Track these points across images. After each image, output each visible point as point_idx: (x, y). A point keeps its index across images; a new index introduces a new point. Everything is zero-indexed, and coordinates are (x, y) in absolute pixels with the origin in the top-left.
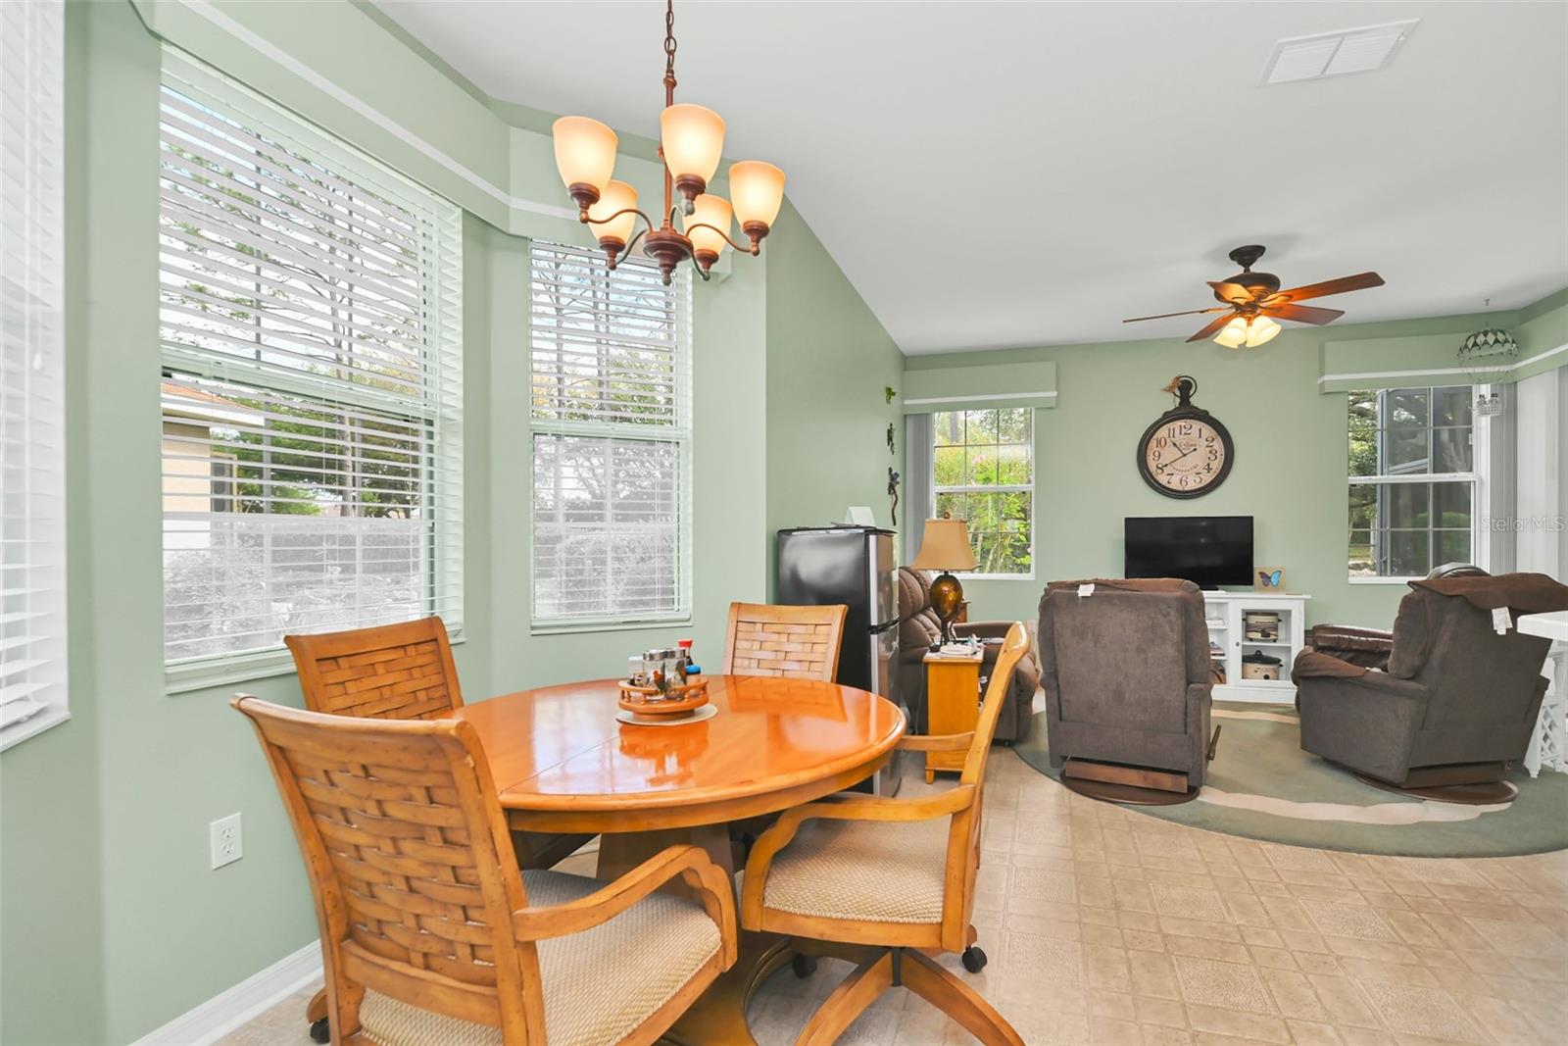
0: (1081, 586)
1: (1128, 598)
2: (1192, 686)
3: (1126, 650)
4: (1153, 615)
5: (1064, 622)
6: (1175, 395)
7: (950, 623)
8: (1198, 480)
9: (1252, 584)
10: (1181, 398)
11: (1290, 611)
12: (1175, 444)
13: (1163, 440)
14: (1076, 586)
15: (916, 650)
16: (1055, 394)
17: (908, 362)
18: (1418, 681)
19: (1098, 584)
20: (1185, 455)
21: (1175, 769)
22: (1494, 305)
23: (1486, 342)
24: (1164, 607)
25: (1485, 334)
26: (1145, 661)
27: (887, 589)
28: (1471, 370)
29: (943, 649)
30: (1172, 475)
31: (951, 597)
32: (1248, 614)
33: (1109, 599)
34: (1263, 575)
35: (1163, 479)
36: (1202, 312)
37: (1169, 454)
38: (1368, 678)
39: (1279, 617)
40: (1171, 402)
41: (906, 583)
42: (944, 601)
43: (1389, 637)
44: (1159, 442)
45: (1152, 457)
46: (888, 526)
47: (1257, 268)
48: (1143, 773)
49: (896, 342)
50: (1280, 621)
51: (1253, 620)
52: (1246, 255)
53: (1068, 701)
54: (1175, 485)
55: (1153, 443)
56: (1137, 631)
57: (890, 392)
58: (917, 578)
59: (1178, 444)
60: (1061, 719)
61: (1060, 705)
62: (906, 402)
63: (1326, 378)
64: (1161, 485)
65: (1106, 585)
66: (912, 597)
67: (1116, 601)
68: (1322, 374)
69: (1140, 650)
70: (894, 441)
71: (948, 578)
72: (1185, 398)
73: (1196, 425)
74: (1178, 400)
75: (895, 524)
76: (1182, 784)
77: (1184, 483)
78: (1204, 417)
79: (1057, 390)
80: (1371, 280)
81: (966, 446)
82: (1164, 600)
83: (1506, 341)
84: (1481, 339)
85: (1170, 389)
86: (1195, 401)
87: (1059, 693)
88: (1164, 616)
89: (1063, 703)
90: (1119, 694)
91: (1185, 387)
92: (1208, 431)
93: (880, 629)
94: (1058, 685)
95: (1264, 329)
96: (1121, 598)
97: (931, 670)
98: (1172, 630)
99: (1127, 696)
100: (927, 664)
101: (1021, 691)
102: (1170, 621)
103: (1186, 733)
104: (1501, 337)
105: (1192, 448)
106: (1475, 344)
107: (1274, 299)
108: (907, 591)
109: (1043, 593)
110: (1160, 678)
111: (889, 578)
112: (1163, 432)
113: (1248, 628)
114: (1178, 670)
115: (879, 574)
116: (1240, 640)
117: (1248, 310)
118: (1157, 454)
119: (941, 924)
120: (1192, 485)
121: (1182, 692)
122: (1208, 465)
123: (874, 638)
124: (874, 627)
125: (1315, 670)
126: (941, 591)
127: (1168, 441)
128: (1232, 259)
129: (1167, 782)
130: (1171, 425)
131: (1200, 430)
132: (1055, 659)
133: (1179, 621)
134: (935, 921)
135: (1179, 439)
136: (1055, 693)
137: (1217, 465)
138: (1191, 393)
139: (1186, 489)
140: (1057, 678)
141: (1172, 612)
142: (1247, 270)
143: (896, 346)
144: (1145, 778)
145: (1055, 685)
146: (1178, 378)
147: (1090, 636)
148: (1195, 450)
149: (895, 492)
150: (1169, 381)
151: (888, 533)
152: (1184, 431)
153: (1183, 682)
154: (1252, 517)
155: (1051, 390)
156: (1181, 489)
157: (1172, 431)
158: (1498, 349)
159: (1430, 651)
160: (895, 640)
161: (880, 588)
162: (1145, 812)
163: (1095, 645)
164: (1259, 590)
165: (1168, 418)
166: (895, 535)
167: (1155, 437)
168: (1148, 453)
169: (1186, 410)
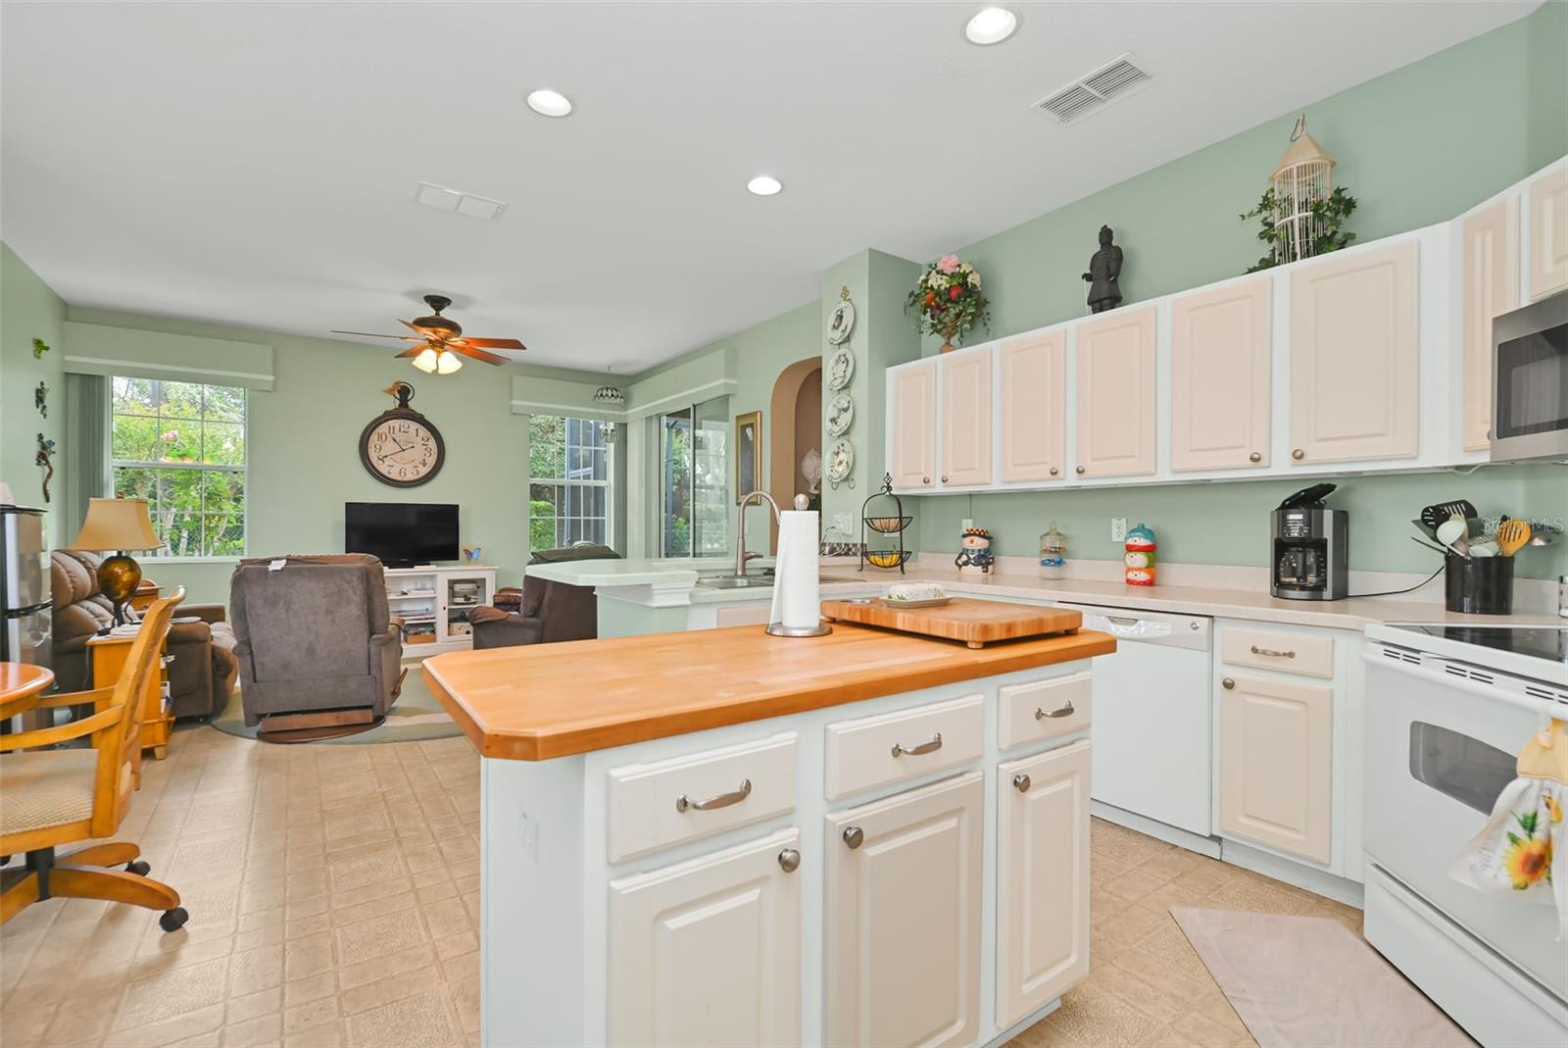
0: (273, 562)
1: (317, 569)
2: (374, 636)
3: (316, 613)
4: (338, 583)
5: (255, 595)
6: (395, 397)
7: (126, 604)
8: (415, 472)
9: (457, 559)
10: (400, 400)
11: (484, 579)
12: (394, 440)
13: (384, 435)
14: (268, 562)
15: (77, 639)
16: (272, 378)
17: (68, 311)
18: (537, 617)
19: (289, 559)
20: (403, 450)
21: (362, 704)
22: (613, 371)
23: (607, 395)
24: (347, 576)
25: (607, 389)
26: (334, 621)
27: (34, 573)
28: (601, 411)
29: (113, 631)
30: (392, 466)
31: (126, 577)
32: (452, 583)
33: (298, 572)
34: (467, 551)
35: (383, 469)
36: (402, 338)
37: (389, 447)
38: (510, 619)
39: (480, 583)
40: (392, 403)
41: (63, 566)
42: (117, 583)
43: (519, 591)
44: (380, 437)
45: (373, 448)
46: (37, 502)
47: (446, 314)
48: (336, 714)
49: (50, 285)
50: (478, 587)
51: (458, 587)
52: (438, 302)
53: (262, 664)
54: (394, 475)
55: (374, 437)
56: (325, 597)
57: (39, 345)
58: (82, 562)
59: (397, 439)
60: (255, 681)
61: (254, 669)
62: (67, 358)
63: (514, 402)
64: (381, 474)
65: (299, 560)
66: (72, 582)
67: (306, 573)
68: (511, 398)
69: (328, 612)
70: (46, 402)
71: (122, 559)
72: (404, 403)
73: (414, 426)
74: (398, 402)
75: (48, 500)
76: (369, 716)
77: (403, 474)
78: (420, 419)
79: (274, 375)
80: (516, 345)
81: (158, 417)
82: (349, 570)
83: (618, 396)
84: (605, 392)
85: (390, 391)
86: (411, 404)
87: (252, 658)
88: (348, 583)
89: (258, 668)
90: (311, 651)
91: (404, 392)
92: (423, 432)
93: (22, 612)
94: (252, 652)
95: (449, 363)
96: (309, 570)
97: (98, 655)
98: (355, 594)
99: (318, 651)
100: (92, 648)
101: (218, 666)
102: (353, 587)
103: (370, 674)
104: (614, 392)
105: (410, 445)
106: (602, 395)
107: (457, 341)
108: (66, 576)
109: (235, 569)
110: (347, 633)
111: (36, 562)
112: (383, 428)
113: (452, 594)
114: (361, 627)
115: (21, 558)
116: (446, 605)
117: (439, 345)
118: (378, 447)
119: (91, 820)
120: (410, 477)
121: (365, 642)
122: (424, 459)
123: (13, 624)
124: (13, 610)
125: (481, 618)
126: (112, 572)
127: (388, 435)
128: (426, 301)
129: (356, 717)
130: (392, 423)
131: (417, 430)
132: (247, 628)
133: (361, 587)
134: (83, 818)
135: (398, 436)
136: (248, 658)
137: (432, 461)
138: (409, 397)
139: (405, 479)
140: (250, 646)
141: (355, 579)
142: (437, 314)
143: (49, 288)
144: (337, 717)
145: (248, 652)
146: (397, 383)
147: (281, 604)
148: (412, 446)
149: (47, 463)
150: (390, 384)
151: (34, 512)
152: (402, 429)
153: (366, 635)
154: (458, 506)
155: (268, 374)
156: (400, 479)
157: (392, 428)
158: (613, 400)
159: (543, 597)
160: (46, 631)
161: (22, 575)
162: (335, 743)
163: (287, 612)
164: (463, 564)
165: (388, 416)
166: (45, 514)
167: (376, 431)
168: (369, 445)
169: (404, 412)
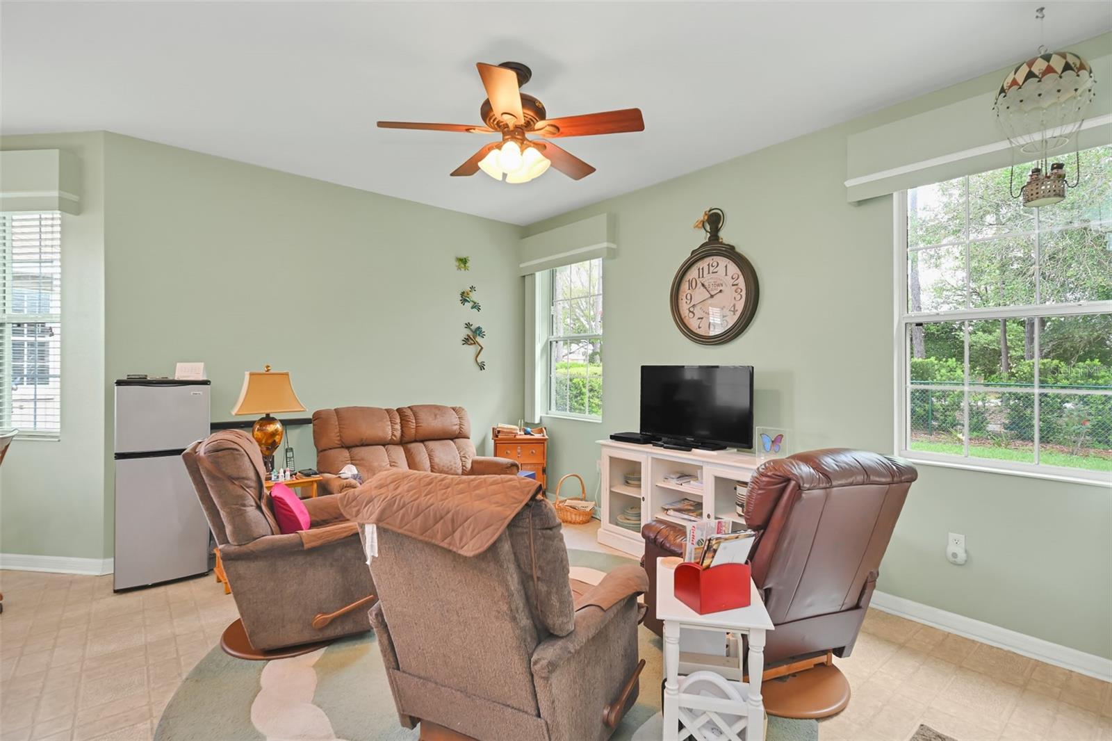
6: (707, 231)
8: (725, 323)
10: (710, 232)
12: (703, 285)
13: (694, 281)
16: (606, 245)
20: (712, 296)
30: (702, 318)
35: (693, 324)
37: (700, 294)
40: (702, 237)
44: (690, 284)
45: (685, 300)
54: (704, 330)
55: (685, 286)
59: (706, 284)
62: (521, 266)
63: (850, 183)
64: (691, 330)
68: (846, 179)
72: (714, 234)
73: (723, 262)
74: (707, 235)
77: (712, 328)
78: (731, 253)
85: (700, 224)
86: (726, 236)
91: (714, 220)
92: (734, 268)
105: (719, 288)
112: (693, 274)
118: (688, 297)
120: (719, 330)
122: (734, 306)
127: (698, 280)
130: (700, 264)
131: (726, 267)
135: (708, 279)
137: (742, 305)
138: (719, 226)
139: (714, 334)
146: (709, 211)
148: (721, 291)
150: (701, 216)
152: (711, 269)
155: (604, 241)
156: (711, 334)
157: (701, 271)
165: (698, 256)
167: (686, 278)
168: (680, 297)
169: (715, 247)
